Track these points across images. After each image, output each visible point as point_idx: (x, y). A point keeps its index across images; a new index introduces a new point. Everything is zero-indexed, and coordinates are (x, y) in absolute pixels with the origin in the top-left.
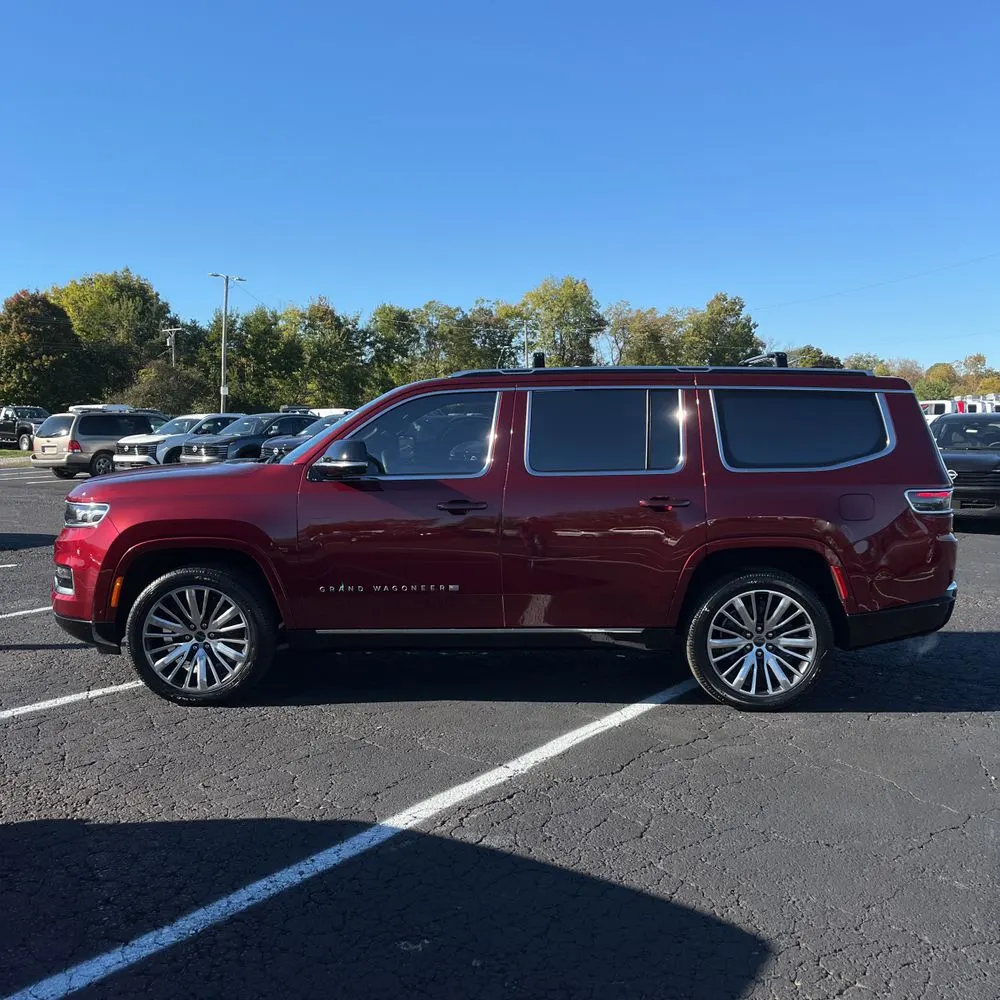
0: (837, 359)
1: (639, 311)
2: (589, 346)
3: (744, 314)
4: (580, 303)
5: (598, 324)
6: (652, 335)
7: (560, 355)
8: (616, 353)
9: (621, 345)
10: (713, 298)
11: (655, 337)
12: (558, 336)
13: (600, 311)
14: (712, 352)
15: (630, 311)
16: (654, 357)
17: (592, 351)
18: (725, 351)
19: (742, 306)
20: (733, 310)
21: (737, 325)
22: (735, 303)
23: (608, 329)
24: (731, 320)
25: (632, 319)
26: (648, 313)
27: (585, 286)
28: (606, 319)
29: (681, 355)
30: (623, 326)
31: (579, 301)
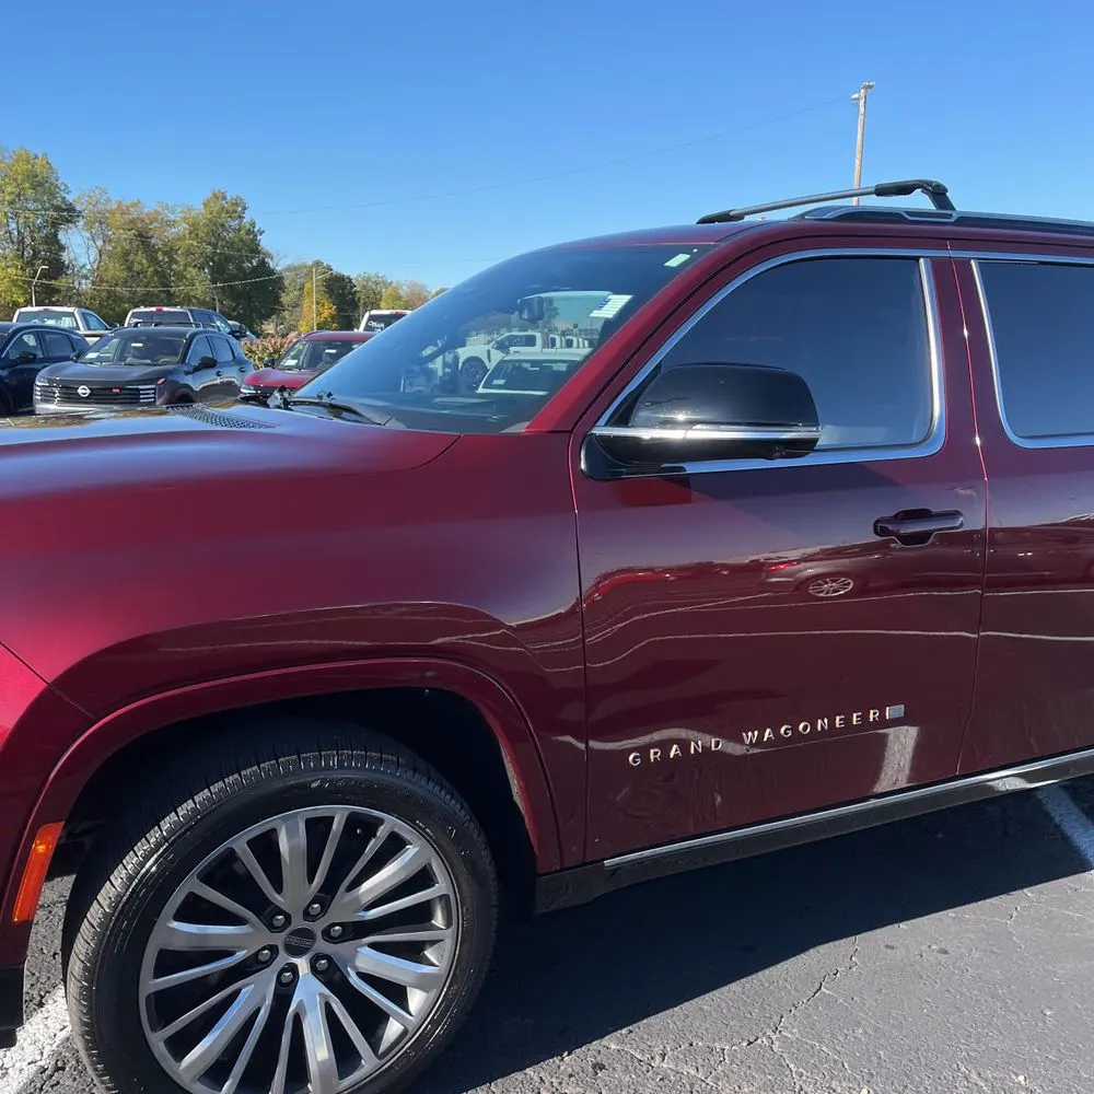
0: (348, 278)
1: (120, 203)
2: (58, 242)
3: (247, 219)
4: (41, 184)
5: (67, 214)
6: (140, 235)
7: (18, 250)
8: (94, 253)
9: (100, 243)
10: (210, 195)
11: (143, 237)
12: (13, 225)
13: (70, 198)
14: (213, 261)
15: (109, 200)
16: (145, 261)
17: (62, 248)
18: (228, 259)
19: (244, 209)
20: (235, 212)
21: (239, 230)
22: (236, 204)
23: (81, 223)
24: (234, 224)
25: (113, 213)
26: (132, 206)
27: (48, 163)
28: (78, 208)
29: (177, 262)
30: (101, 220)
31: (41, 182)
